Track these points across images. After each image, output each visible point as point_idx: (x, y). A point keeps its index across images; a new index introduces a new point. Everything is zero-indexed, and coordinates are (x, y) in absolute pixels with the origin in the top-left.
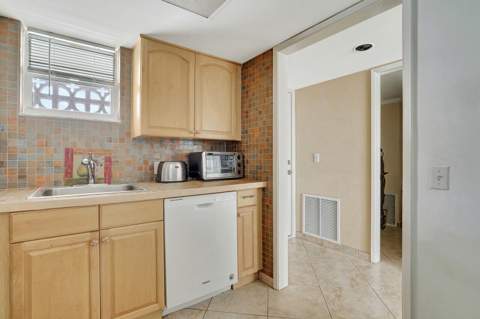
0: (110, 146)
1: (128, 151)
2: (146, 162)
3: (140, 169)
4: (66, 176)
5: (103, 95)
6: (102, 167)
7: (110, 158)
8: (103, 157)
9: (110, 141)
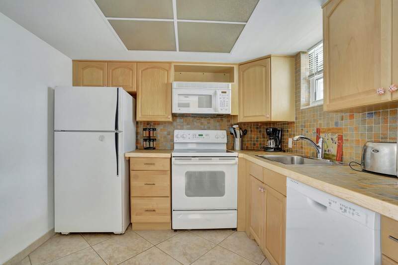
0: (342, 124)
1: (357, 128)
6: (336, 145)
7: (342, 136)
8: (337, 135)
9: (342, 120)
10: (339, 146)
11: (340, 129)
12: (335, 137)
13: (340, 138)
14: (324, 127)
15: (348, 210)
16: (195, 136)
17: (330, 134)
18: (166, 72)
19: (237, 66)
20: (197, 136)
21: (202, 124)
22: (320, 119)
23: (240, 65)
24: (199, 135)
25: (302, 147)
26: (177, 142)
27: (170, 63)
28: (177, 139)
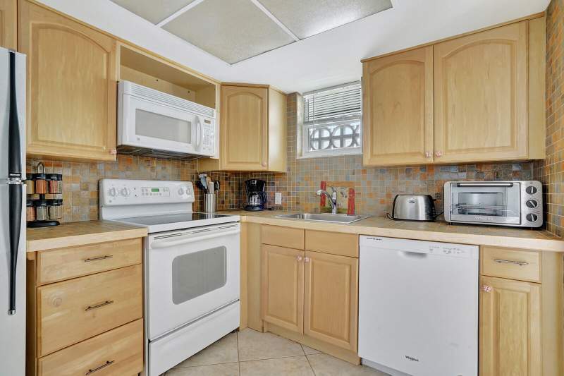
0: (353, 178)
1: (369, 183)
2: (389, 195)
3: (382, 202)
4: (321, 205)
5: (355, 128)
6: (347, 199)
7: (353, 190)
8: (348, 189)
9: (354, 174)
10: (350, 200)
11: (352, 183)
12: (346, 191)
13: (352, 192)
14: (331, 179)
15: (452, 251)
16: (145, 192)
17: (339, 188)
18: (105, 55)
19: (220, 85)
20: (150, 190)
21: (153, 169)
22: (326, 172)
23: (223, 85)
24: (153, 190)
25: (298, 203)
26: (112, 204)
27: (114, 39)
28: (112, 198)
